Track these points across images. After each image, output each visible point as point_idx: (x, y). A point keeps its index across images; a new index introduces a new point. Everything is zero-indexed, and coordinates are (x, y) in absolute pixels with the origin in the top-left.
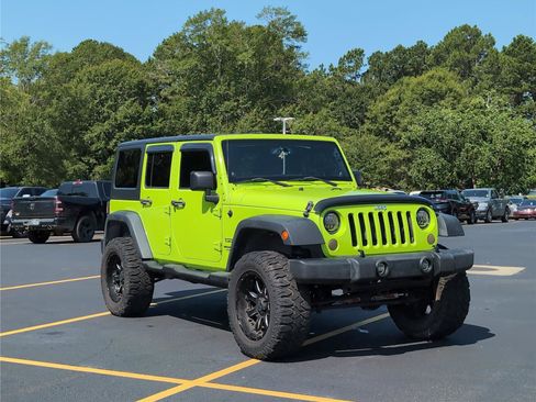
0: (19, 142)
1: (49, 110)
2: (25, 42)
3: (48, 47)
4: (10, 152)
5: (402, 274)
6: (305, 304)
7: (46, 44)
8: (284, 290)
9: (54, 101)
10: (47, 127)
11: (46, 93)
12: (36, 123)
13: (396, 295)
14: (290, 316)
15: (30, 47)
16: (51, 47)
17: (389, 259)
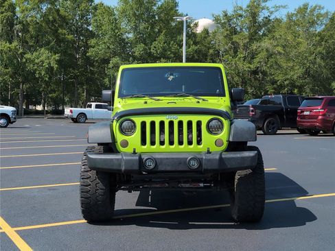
0: (300, 70)
1: (319, 49)
2: (306, 7)
3: (320, 8)
4: (295, 77)
5: (169, 168)
6: (100, 185)
7: (320, 7)
8: (85, 173)
9: (323, 43)
10: (318, 60)
11: (318, 38)
12: (311, 58)
13: (202, 185)
14: (87, 192)
15: (309, 10)
16: (323, 8)
17: (157, 156)
